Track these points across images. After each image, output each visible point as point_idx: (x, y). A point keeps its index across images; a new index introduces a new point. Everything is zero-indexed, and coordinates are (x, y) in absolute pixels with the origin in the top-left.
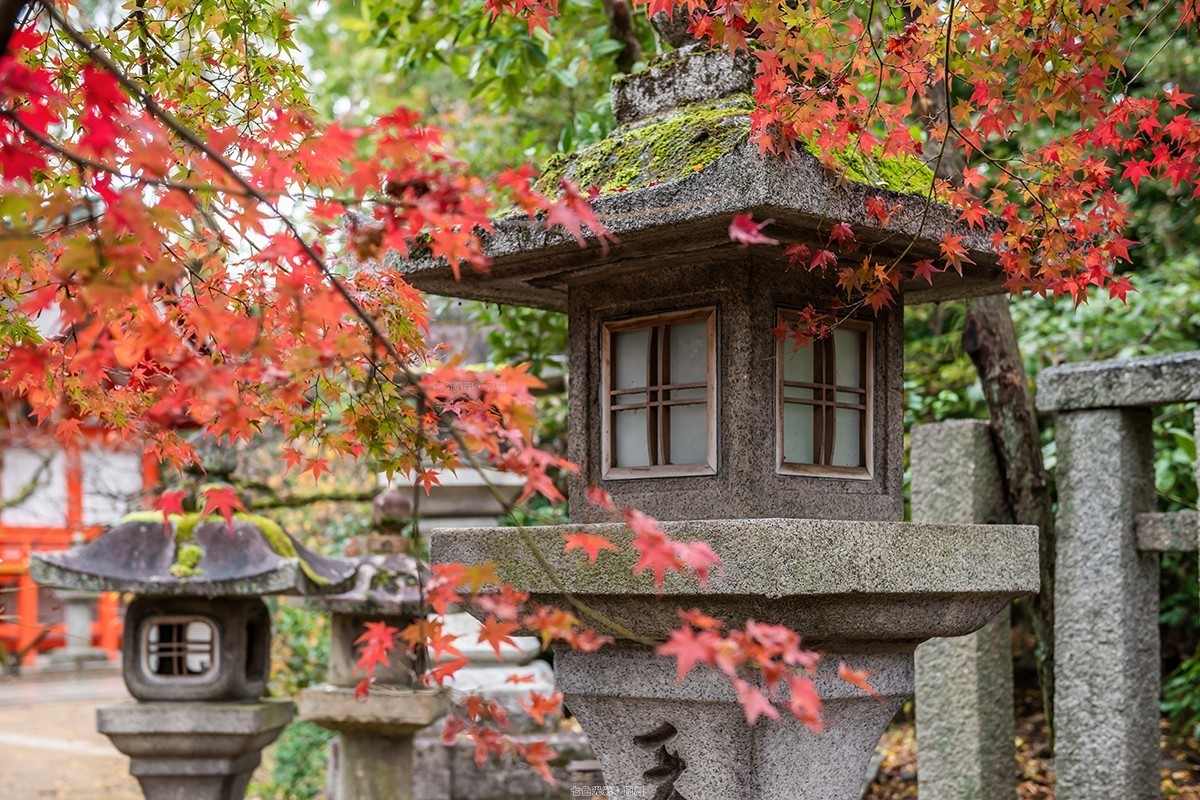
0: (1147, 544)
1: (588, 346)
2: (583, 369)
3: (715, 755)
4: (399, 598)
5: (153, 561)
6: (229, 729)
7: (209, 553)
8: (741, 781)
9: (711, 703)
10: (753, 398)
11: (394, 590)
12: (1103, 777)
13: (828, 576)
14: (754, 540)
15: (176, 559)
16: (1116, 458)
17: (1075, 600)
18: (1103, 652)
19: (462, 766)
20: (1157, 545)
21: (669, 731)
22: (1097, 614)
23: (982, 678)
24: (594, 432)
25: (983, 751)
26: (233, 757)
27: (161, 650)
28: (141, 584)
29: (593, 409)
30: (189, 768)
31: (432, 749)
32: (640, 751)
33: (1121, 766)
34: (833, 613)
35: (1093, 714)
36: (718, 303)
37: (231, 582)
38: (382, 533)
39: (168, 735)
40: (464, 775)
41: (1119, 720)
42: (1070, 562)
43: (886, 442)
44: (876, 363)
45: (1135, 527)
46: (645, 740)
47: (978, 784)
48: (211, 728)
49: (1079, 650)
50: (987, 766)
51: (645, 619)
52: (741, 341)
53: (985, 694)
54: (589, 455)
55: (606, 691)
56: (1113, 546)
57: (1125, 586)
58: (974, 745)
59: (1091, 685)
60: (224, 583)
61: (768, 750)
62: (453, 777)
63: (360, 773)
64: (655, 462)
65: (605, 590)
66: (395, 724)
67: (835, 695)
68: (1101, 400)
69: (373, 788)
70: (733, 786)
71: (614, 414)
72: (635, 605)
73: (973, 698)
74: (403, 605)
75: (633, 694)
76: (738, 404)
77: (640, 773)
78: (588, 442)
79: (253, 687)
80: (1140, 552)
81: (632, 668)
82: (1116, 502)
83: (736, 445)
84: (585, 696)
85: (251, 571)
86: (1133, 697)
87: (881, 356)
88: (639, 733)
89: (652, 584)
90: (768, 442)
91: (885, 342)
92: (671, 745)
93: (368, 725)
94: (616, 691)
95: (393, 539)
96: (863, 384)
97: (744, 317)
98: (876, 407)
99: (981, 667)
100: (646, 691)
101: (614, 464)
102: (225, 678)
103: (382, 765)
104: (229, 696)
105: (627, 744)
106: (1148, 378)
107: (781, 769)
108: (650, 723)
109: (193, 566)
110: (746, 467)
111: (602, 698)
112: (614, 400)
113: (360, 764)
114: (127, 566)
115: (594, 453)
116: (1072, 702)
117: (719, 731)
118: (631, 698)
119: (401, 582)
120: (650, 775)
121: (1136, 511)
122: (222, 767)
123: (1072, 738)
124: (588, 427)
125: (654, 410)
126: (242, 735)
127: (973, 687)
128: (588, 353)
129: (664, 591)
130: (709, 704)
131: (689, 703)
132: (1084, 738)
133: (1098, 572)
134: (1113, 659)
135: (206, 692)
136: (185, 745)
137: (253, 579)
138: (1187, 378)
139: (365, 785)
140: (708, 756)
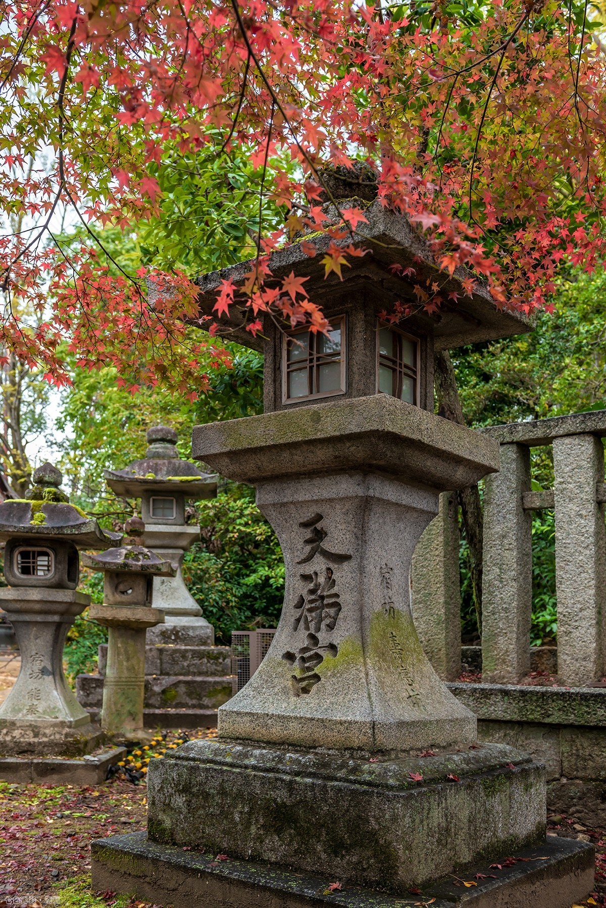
0: (528, 505)
1: (275, 342)
2: (272, 354)
3: (343, 526)
4: (140, 563)
5: (21, 519)
6: (60, 600)
7: (49, 517)
8: (357, 537)
9: (343, 498)
10: (366, 354)
11: (138, 560)
12: (506, 610)
13: (408, 429)
14: (373, 405)
15: (32, 518)
16: (514, 466)
17: (493, 531)
18: (507, 554)
19: (166, 658)
20: (533, 506)
21: (319, 517)
22: (504, 537)
23: (446, 570)
24: (277, 383)
25: (446, 602)
26: (62, 614)
27: (23, 562)
28: (15, 527)
29: (278, 372)
30: (39, 618)
31: (151, 650)
32: (302, 530)
33: (515, 604)
34: (409, 452)
35: (501, 582)
36: (347, 313)
37: (62, 528)
38: (130, 536)
39: (28, 601)
40: (167, 662)
41: (514, 584)
42: (491, 514)
43: (426, 396)
44: (421, 359)
45: (522, 498)
46: (305, 525)
47: (443, 617)
48: (50, 599)
49: (495, 553)
50: (447, 609)
51: (310, 455)
52: (359, 327)
53: (447, 577)
54: (275, 394)
55: (285, 500)
56: (512, 505)
57: (518, 523)
58: (442, 600)
59: (500, 569)
60: (58, 528)
61: (371, 523)
62: (161, 663)
63: (119, 645)
64: (311, 393)
65: (290, 441)
66: (138, 622)
67: (404, 503)
68: (507, 439)
69: (126, 652)
70: (353, 540)
71: (288, 373)
72: (305, 447)
73: (442, 579)
74: (142, 566)
75: (300, 499)
76: (358, 357)
77: (302, 541)
78: (275, 388)
79: (71, 584)
80: (524, 510)
81: (300, 487)
82: (514, 486)
83: (356, 377)
84: (274, 504)
85: (71, 523)
86: (521, 574)
87: (424, 356)
88: (302, 521)
89: (316, 434)
90: (372, 378)
91: (426, 350)
92: (319, 526)
93: (123, 622)
94: (291, 500)
95: (137, 539)
96: (415, 365)
97: (361, 316)
98: (421, 379)
99: (445, 565)
100: (308, 497)
101: (289, 397)
102: (57, 576)
103: (131, 642)
104: (59, 586)
105: (296, 527)
106: (531, 428)
107: (376, 535)
108: (308, 514)
109: (42, 522)
110: (362, 387)
111: (283, 505)
112: (288, 366)
113: (119, 641)
114: (7, 520)
115: (278, 393)
116: (491, 577)
117: (346, 514)
118: (299, 502)
119: (141, 557)
120: (307, 542)
121: (523, 491)
122: (56, 618)
123: (491, 593)
124: (275, 381)
125: (311, 368)
126: (66, 603)
127: (442, 574)
128: (275, 345)
129: (322, 436)
130: (342, 499)
131: (331, 500)
132: (497, 593)
133: (504, 518)
134: (511, 557)
135: (48, 583)
136: (37, 607)
137: (73, 527)
138: (549, 427)
139: (122, 650)
140: (340, 527)
